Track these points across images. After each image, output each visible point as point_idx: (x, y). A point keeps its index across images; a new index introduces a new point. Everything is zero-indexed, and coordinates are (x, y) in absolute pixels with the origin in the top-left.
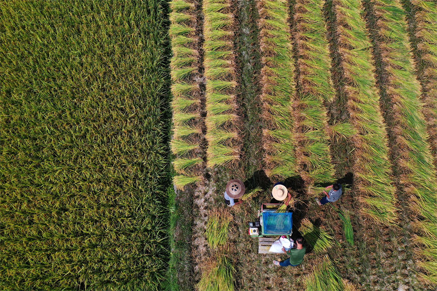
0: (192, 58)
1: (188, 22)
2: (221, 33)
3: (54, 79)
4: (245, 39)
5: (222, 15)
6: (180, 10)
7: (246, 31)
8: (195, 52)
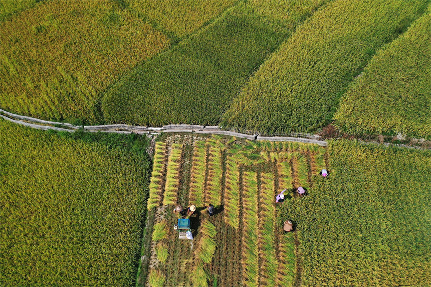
0: (158, 199)
1: (158, 182)
2: (173, 188)
3: (95, 205)
4: (184, 191)
5: (174, 180)
6: (156, 176)
7: (185, 187)
8: (159, 196)
